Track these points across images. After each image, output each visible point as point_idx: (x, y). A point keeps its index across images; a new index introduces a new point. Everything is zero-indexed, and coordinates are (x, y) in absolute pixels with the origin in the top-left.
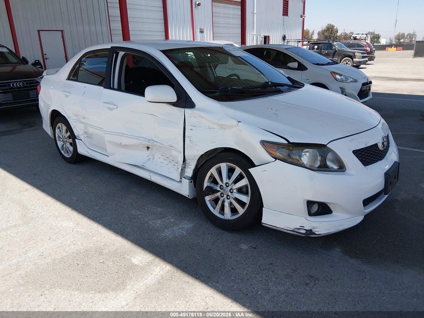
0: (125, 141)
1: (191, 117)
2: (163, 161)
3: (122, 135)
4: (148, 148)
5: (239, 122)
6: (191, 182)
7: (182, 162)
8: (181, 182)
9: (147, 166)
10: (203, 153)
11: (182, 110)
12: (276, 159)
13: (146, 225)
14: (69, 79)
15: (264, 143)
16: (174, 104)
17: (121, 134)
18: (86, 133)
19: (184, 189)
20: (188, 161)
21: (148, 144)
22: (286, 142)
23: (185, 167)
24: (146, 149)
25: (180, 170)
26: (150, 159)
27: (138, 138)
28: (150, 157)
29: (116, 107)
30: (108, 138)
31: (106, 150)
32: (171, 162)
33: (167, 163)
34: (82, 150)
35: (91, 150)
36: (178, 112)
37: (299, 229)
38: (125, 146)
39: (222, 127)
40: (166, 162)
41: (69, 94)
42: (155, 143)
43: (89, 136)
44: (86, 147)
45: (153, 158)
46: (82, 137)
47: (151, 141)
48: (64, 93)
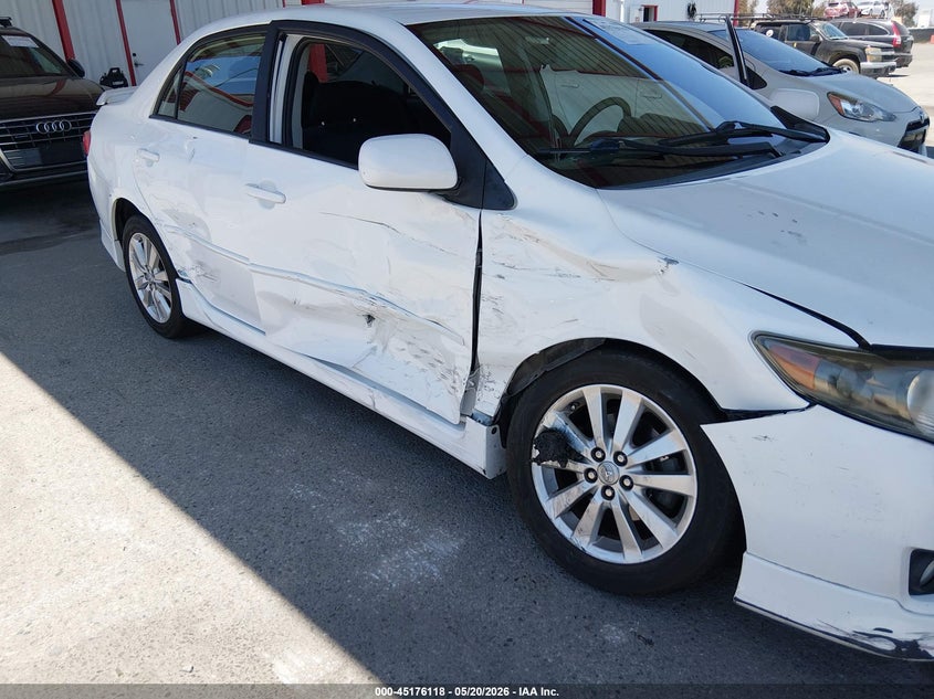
0: (306, 295)
1: (500, 237)
2: (412, 359)
3: (299, 277)
4: (370, 318)
5: (670, 261)
6: (494, 431)
7: (468, 372)
8: (462, 424)
9: (364, 371)
10: (536, 350)
11: (474, 213)
12: (813, 401)
13: (328, 536)
14: (156, 114)
15: (764, 341)
16: (447, 195)
17: (296, 277)
18: (201, 264)
19: (474, 448)
20: (484, 370)
21: (368, 308)
22: (852, 343)
23: (476, 386)
24: (364, 320)
25: (460, 395)
26: (374, 349)
27: (341, 289)
28: (374, 344)
29: (280, 198)
30: (261, 284)
31: (257, 316)
32: (433, 365)
33: (421, 366)
34: (194, 309)
35: (215, 312)
36: (461, 219)
37: (871, 636)
38: (309, 310)
39: (603, 273)
40: (419, 364)
41: (155, 157)
42: (389, 308)
43: (209, 275)
44: (204, 304)
45: (385, 348)
46: (191, 275)
47: (379, 303)
48: (143, 154)
